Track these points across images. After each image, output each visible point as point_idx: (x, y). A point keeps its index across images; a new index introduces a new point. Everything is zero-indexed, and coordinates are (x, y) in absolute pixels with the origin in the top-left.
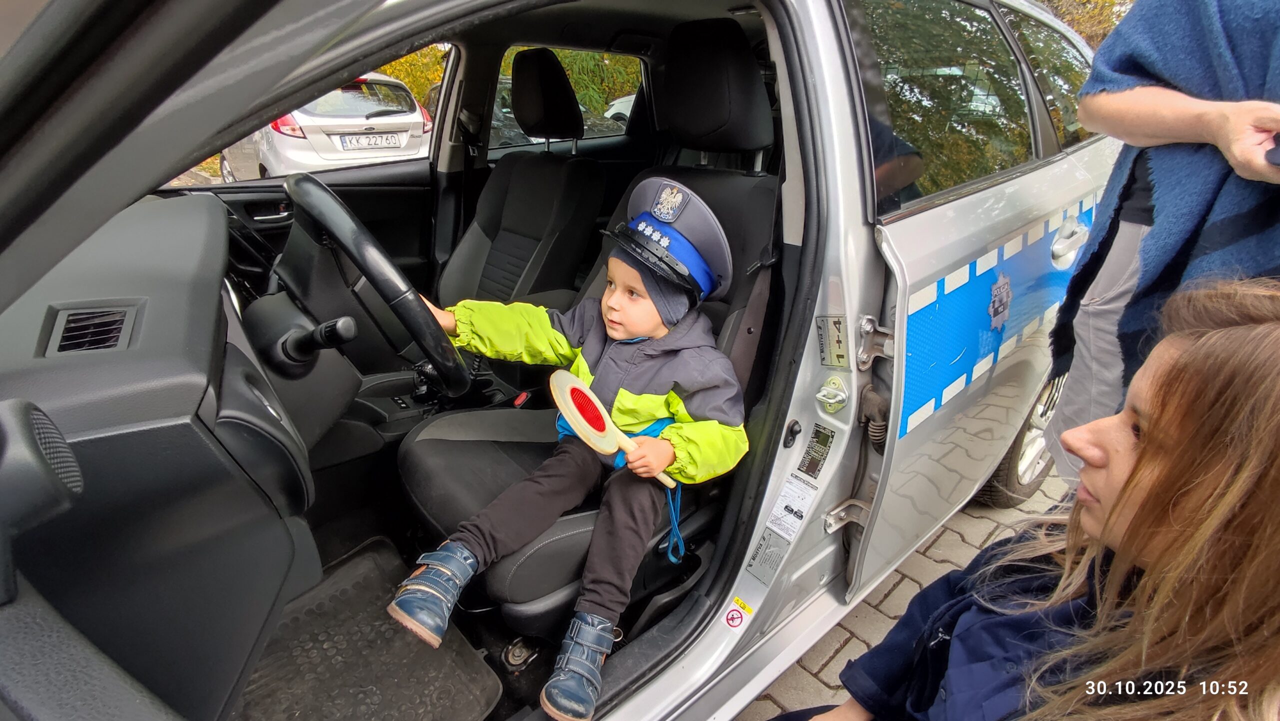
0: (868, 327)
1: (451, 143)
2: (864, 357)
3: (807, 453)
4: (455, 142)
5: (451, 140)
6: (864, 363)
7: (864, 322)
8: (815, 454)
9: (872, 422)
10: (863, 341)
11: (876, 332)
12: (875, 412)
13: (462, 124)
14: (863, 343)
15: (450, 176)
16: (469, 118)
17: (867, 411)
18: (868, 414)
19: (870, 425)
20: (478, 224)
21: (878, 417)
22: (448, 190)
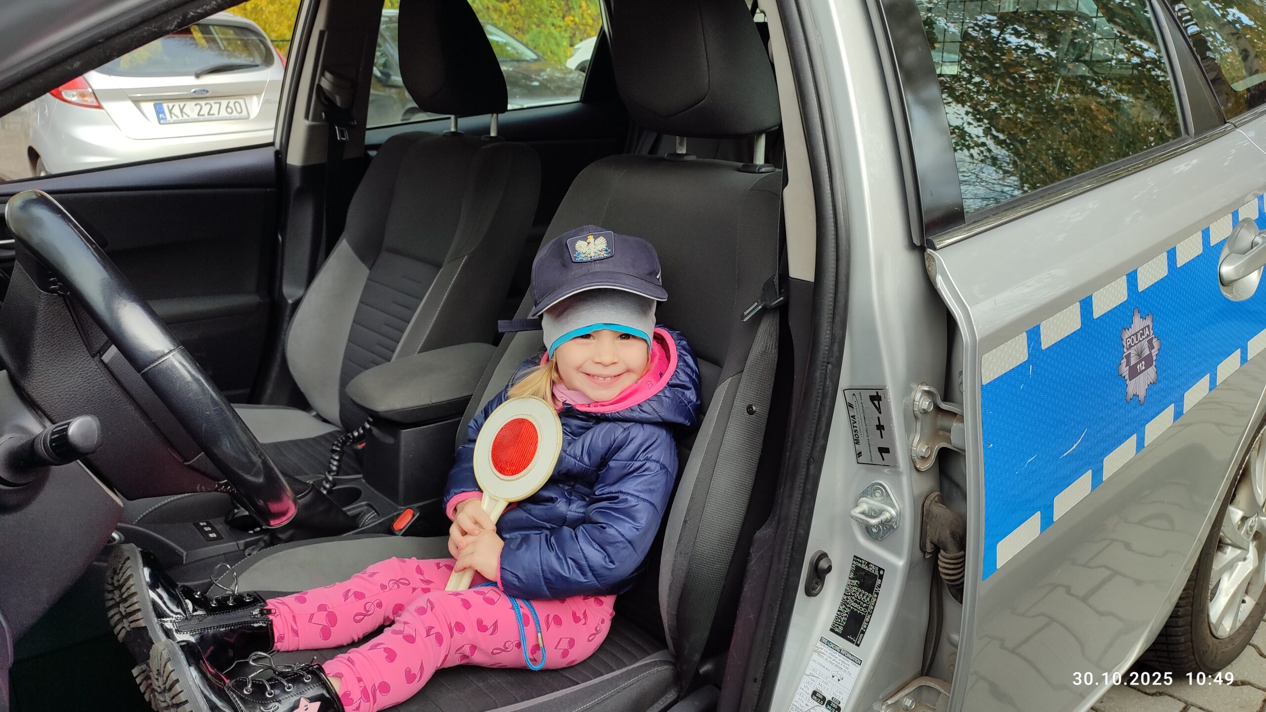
0: (925, 404)
1: (307, 123)
2: (923, 449)
3: (844, 603)
4: (313, 120)
5: (307, 117)
6: (923, 458)
7: (918, 395)
8: (856, 606)
9: (942, 552)
10: (919, 425)
11: (937, 408)
12: (946, 535)
13: (324, 93)
14: (919, 428)
15: (306, 170)
16: (334, 84)
17: (932, 535)
18: (935, 540)
19: (940, 556)
20: (348, 242)
21: (951, 545)
22: (300, 192)
